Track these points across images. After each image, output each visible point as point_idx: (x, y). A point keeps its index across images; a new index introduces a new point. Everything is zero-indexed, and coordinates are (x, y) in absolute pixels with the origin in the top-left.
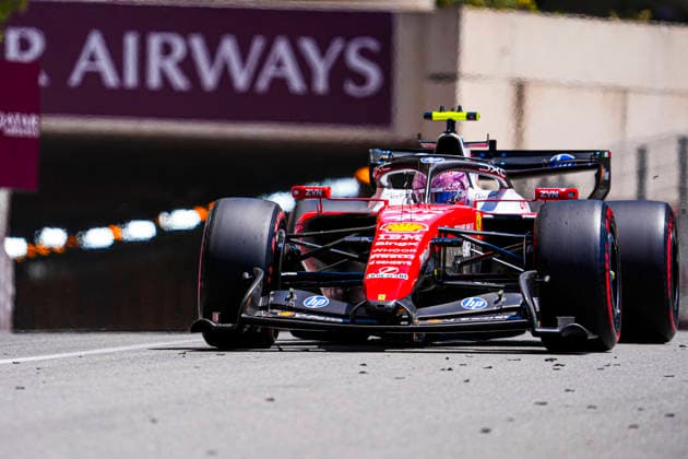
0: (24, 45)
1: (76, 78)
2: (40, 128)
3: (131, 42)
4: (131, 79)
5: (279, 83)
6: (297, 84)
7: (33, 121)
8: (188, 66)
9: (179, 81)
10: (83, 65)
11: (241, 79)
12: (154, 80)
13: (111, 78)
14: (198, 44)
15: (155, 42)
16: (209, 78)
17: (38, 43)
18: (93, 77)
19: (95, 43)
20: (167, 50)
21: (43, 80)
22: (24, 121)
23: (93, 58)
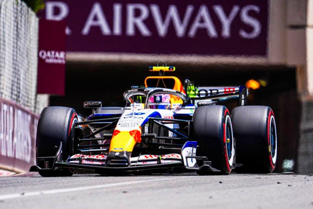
0: (57, 11)
1: (86, 30)
2: (65, 60)
3: (117, 8)
4: (117, 30)
5: (202, 32)
6: (212, 32)
7: (62, 55)
8: (150, 22)
9: (145, 31)
10: (90, 23)
11: (180, 30)
12: (130, 31)
13: (106, 30)
14: (155, 9)
15: (131, 8)
16: (162, 30)
17: (64, 10)
18: (96, 29)
19: (97, 9)
20: (137, 13)
21: (67, 31)
22: (57, 54)
23: (96, 19)
